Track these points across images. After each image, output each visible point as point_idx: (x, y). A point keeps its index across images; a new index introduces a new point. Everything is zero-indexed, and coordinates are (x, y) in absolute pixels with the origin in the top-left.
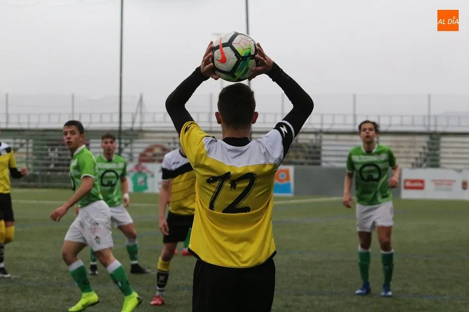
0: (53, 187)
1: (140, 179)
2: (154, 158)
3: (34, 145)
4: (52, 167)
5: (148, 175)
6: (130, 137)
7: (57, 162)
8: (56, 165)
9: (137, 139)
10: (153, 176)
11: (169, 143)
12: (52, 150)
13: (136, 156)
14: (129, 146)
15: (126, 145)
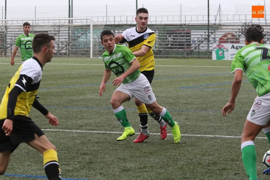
0: (171, 58)
1: (220, 52)
2: (228, 41)
3: (159, 33)
4: (169, 46)
5: (225, 50)
6: (214, 29)
7: (172, 43)
8: (172, 45)
9: (218, 30)
10: (227, 51)
11: (236, 32)
12: (169, 36)
13: (218, 39)
14: (214, 34)
15: (212, 33)
